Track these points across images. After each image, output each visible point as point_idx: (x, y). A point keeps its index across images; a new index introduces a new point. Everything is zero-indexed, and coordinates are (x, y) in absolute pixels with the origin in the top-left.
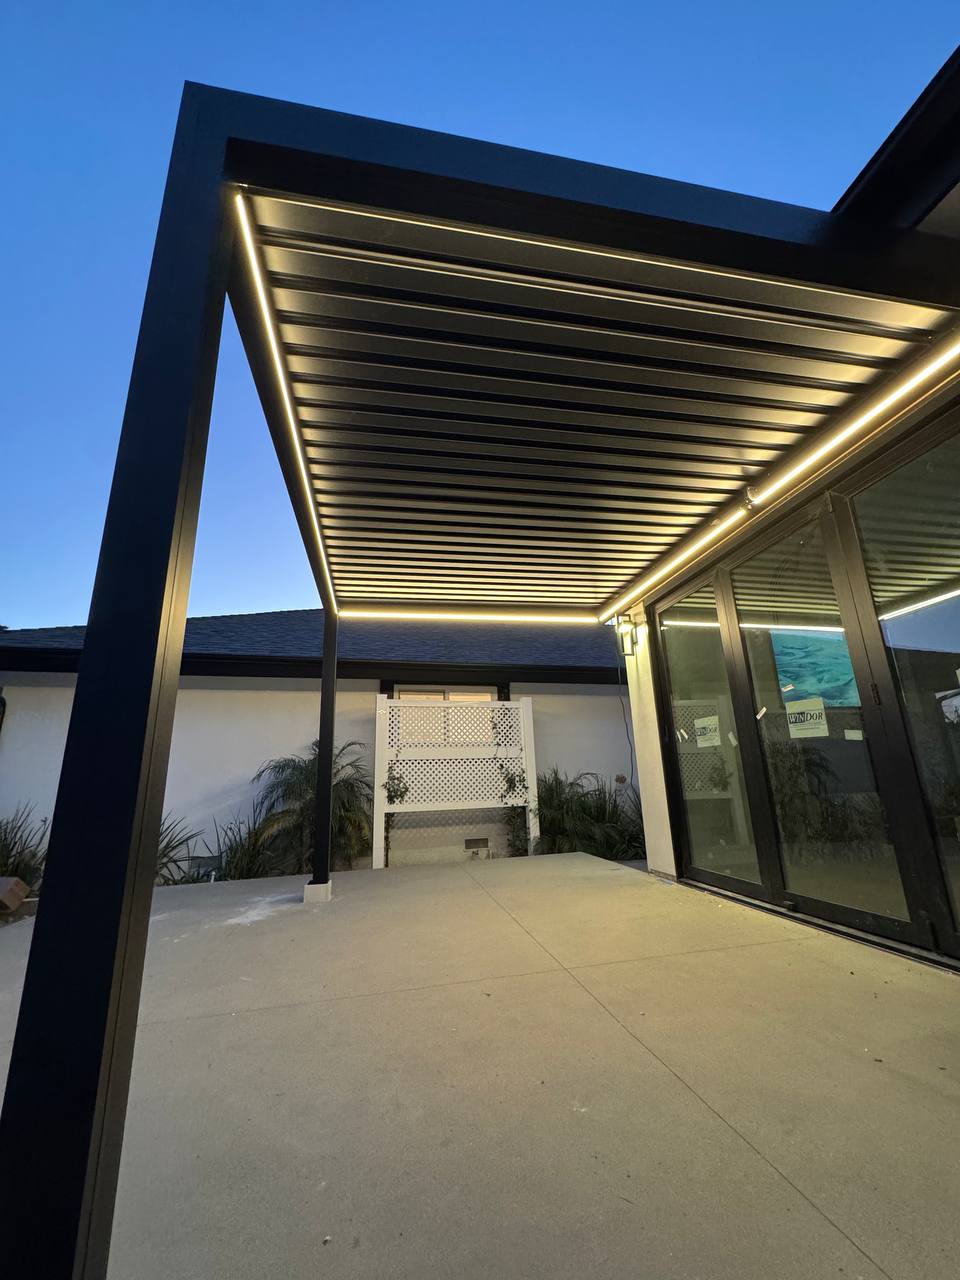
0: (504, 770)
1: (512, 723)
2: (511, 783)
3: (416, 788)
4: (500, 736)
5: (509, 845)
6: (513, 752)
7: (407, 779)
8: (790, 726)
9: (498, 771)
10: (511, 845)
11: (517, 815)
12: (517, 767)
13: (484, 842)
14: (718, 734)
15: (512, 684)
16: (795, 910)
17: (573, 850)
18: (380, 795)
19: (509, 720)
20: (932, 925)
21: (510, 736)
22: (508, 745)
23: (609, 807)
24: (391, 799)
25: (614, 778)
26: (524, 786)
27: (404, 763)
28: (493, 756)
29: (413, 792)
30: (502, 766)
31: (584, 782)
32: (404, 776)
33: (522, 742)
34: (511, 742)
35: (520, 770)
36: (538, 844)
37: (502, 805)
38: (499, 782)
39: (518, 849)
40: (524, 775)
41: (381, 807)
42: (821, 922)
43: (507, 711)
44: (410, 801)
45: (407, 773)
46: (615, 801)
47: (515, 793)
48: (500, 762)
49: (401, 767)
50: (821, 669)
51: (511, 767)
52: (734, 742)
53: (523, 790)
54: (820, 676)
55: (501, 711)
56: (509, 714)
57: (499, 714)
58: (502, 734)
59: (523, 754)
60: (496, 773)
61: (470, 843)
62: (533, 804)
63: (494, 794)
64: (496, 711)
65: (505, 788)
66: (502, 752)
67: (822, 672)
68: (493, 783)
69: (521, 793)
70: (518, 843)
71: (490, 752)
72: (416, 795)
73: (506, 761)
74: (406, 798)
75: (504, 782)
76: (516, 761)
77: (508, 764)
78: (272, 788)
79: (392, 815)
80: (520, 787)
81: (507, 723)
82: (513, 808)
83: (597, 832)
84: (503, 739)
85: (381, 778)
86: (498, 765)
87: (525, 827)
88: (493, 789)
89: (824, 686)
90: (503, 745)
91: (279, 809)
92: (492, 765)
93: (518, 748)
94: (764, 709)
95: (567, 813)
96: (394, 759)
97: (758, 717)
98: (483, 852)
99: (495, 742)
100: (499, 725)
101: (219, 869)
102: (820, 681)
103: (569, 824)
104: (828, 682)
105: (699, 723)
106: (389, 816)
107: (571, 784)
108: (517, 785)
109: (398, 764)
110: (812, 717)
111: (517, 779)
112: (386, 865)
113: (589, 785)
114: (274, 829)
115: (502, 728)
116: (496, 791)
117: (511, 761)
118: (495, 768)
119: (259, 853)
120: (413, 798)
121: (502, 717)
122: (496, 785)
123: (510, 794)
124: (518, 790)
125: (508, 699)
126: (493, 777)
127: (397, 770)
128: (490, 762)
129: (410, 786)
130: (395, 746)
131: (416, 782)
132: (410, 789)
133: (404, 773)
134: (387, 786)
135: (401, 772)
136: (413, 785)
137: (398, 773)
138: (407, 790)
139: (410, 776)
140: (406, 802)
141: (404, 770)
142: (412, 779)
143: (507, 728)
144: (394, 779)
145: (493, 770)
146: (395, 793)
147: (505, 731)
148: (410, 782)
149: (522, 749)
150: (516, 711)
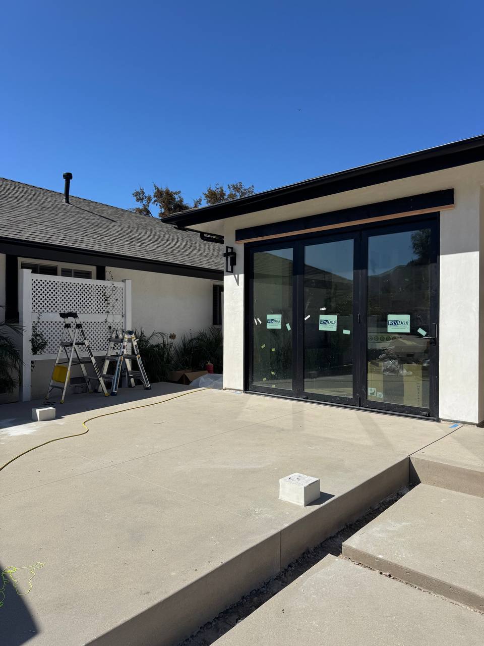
0: (111, 330)
1: (118, 297)
3: (52, 343)
6: (117, 318)
7: (45, 336)
8: (320, 325)
9: (108, 330)
12: (119, 328)
14: (280, 323)
15: (107, 267)
16: (307, 399)
18: (27, 346)
20: (360, 398)
21: (115, 307)
22: (114, 313)
24: (35, 350)
25: (169, 336)
27: (43, 324)
28: (104, 320)
29: (49, 345)
30: (110, 327)
31: (154, 337)
32: (43, 334)
33: (123, 311)
34: (116, 311)
41: (27, 357)
42: (318, 402)
43: (114, 289)
44: (47, 352)
45: (45, 331)
48: (109, 325)
49: (41, 326)
51: (116, 328)
52: (289, 328)
55: (111, 288)
57: (109, 290)
59: (124, 320)
60: (106, 333)
61: (74, 380)
63: (104, 347)
66: (110, 318)
68: (104, 339)
71: (102, 317)
72: (52, 347)
74: (45, 350)
76: (119, 324)
77: (114, 326)
79: (35, 362)
84: (111, 309)
85: (27, 334)
86: (107, 326)
88: (104, 343)
90: (111, 312)
92: (104, 326)
93: (120, 315)
94: (309, 316)
96: (37, 320)
97: (306, 319)
99: (106, 311)
105: (269, 317)
106: (33, 363)
109: (39, 324)
110: (331, 323)
115: (111, 301)
116: (105, 345)
117: (116, 324)
118: (106, 328)
120: (49, 350)
121: (111, 293)
122: (105, 341)
126: (104, 334)
127: (38, 329)
128: (102, 324)
129: (47, 341)
130: (37, 311)
131: (52, 338)
132: (48, 343)
133: (43, 331)
134: (32, 341)
135: (41, 331)
136: (49, 340)
137: (39, 331)
138: (45, 344)
139: (47, 334)
140: (45, 352)
141: (43, 329)
142: (50, 336)
143: (115, 300)
144: (37, 335)
145: (104, 331)
146: (37, 347)
147: (113, 303)
148: (47, 338)
149: (123, 316)
150: (120, 289)
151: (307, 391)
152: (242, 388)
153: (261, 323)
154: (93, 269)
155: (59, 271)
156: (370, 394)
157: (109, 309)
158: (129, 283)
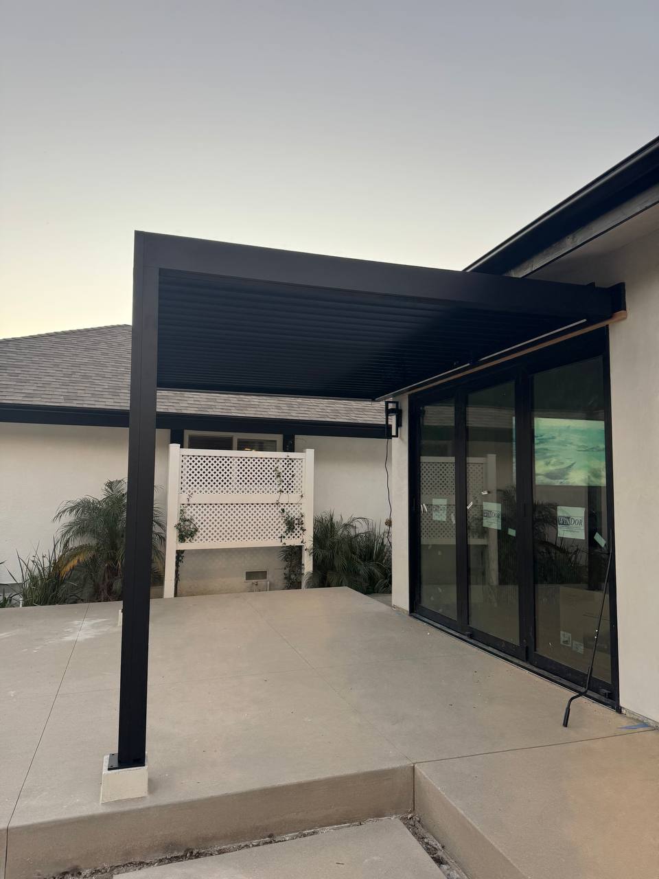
0: (285, 514)
1: (295, 472)
2: (292, 525)
3: (204, 529)
4: (283, 484)
5: (286, 578)
6: (294, 498)
7: (196, 521)
8: (484, 518)
9: (280, 514)
10: (287, 578)
11: (294, 554)
12: (296, 511)
13: (263, 574)
14: (445, 512)
15: (296, 436)
16: (471, 636)
17: (340, 585)
18: (172, 535)
19: (293, 469)
20: (527, 648)
21: (292, 484)
22: (290, 492)
23: (377, 547)
24: (182, 538)
25: (385, 521)
26: (301, 529)
27: (194, 507)
28: (274, 502)
29: (202, 532)
30: (283, 510)
31: (356, 524)
32: (194, 518)
33: (303, 489)
34: (292, 489)
35: (299, 514)
36: (310, 578)
37: (281, 545)
38: (279, 525)
39: (293, 582)
40: (303, 519)
41: (172, 544)
43: (290, 462)
44: (198, 540)
45: (197, 515)
46: (383, 542)
47: (294, 535)
48: (282, 507)
49: (192, 510)
50: (548, 454)
51: (292, 512)
52: (454, 522)
53: (301, 532)
54: (547, 460)
55: (286, 461)
56: (293, 464)
57: (283, 464)
58: (285, 482)
59: (303, 500)
60: (277, 517)
61: (250, 575)
62: (309, 544)
63: (274, 535)
64: (281, 461)
65: (284, 530)
66: (284, 498)
67: (551, 457)
68: (275, 525)
69: (298, 535)
70: (293, 577)
71: (273, 497)
72: (204, 534)
73: (287, 506)
74: (196, 537)
75: (284, 525)
76: (296, 506)
77: (289, 509)
78: (71, 525)
79: (182, 552)
80: (299, 529)
81: (290, 472)
82: (291, 548)
83: (363, 569)
84: (285, 487)
85: (172, 520)
86: (280, 509)
87: (300, 564)
88: (275, 530)
89: (551, 468)
90: (285, 492)
91: (75, 543)
92: (275, 509)
93: (299, 495)
94: (472, 503)
95: (338, 553)
96: (186, 502)
97: (468, 508)
98: (262, 582)
99: (278, 489)
100: (283, 474)
101: (24, 596)
102: (547, 464)
103: (339, 562)
104: (553, 465)
105: (436, 502)
106: (179, 554)
107: (346, 525)
108: (296, 527)
109: (189, 507)
110: (495, 515)
111: (296, 522)
112: (176, 595)
113: (361, 528)
114: (74, 562)
115: (285, 477)
116: (277, 532)
117: (292, 506)
118: (277, 512)
119: (63, 582)
120: (201, 537)
121: (286, 466)
122: (277, 527)
123: (289, 535)
124: (296, 532)
125: (292, 450)
126: (275, 519)
127: (188, 512)
128: (272, 506)
129: (199, 526)
130: (187, 491)
131: (205, 523)
132: (200, 530)
133: (194, 515)
134: (178, 527)
135: (192, 515)
136: (202, 526)
137: (188, 515)
138: (196, 530)
139: (199, 518)
140: (196, 540)
141: (194, 513)
142: (202, 521)
144: (185, 520)
145: (275, 514)
146: (185, 533)
147: (288, 480)
148: (199, 524)
149: (302, 496)
150: (300, 462)
152: (407, 607)
153: (427, 511)
154: (279, 438)
156: (564, 642)
157: (282, 487)
158: (310, 453)
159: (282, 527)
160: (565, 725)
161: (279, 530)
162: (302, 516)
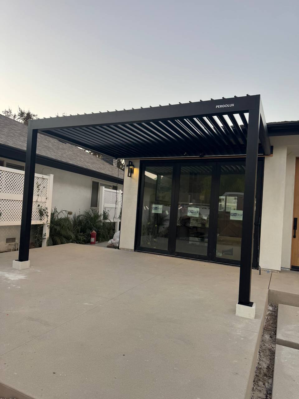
0: (39, 207)
1: (44, 186)
2: (41, 213)
3: (4, 214)
4: (39, 191)
6: (43, 199)
12: (44, 206)
13: (14, 240)
16: (177, 255)
19: (43, 184)
20: (212, 256)
21: (43, 192)
22: (42, 196)
28: (36, 201)
30: (39, 205)
33: (47, 195)
36: (48, 241)
38: (37, 213)
42: (185, 257)
43: (43, 180)
44: (1, 221)
45: (1, 206)
48: (38, 204)
52: (168, 213)
53: (46, 217)
59: (47, 201)
61: (8, 240)
62: (48, 223)
66: (39, 199)
69: (44, 218)
72: (4, 217)
73: (40, 203)
75: (38, 213)
76: (44, 203)
77: (41, 205)
80: (44, 216)
86: (37, 205)
93: (45, 198)
94: (181, 207)
97: (179, 209)
99: (37, 194)
100: (40, 186)
108: (43, 214)
111: (44, 212)
117: (42, 203)
118: (36, 206)
120: (2, 219)
121: (41, 182)
122: (35, 214)
128: (34, 203)
131: (4, 211)
132: (2, 214)
136: (3, 212)
142: (3, 209)
143: (42, 188)
147: (41, 189)
149: (47, 198)
150: (46, 180)
151: (177, 250)
152: (133, 248)
153: (148, 209)
155: (5, 164)
157: (39, 193)
158: (52, 176)
159: (37, 214)
160: (260, 274)
161: (36, 216)
162: (46, 209)
